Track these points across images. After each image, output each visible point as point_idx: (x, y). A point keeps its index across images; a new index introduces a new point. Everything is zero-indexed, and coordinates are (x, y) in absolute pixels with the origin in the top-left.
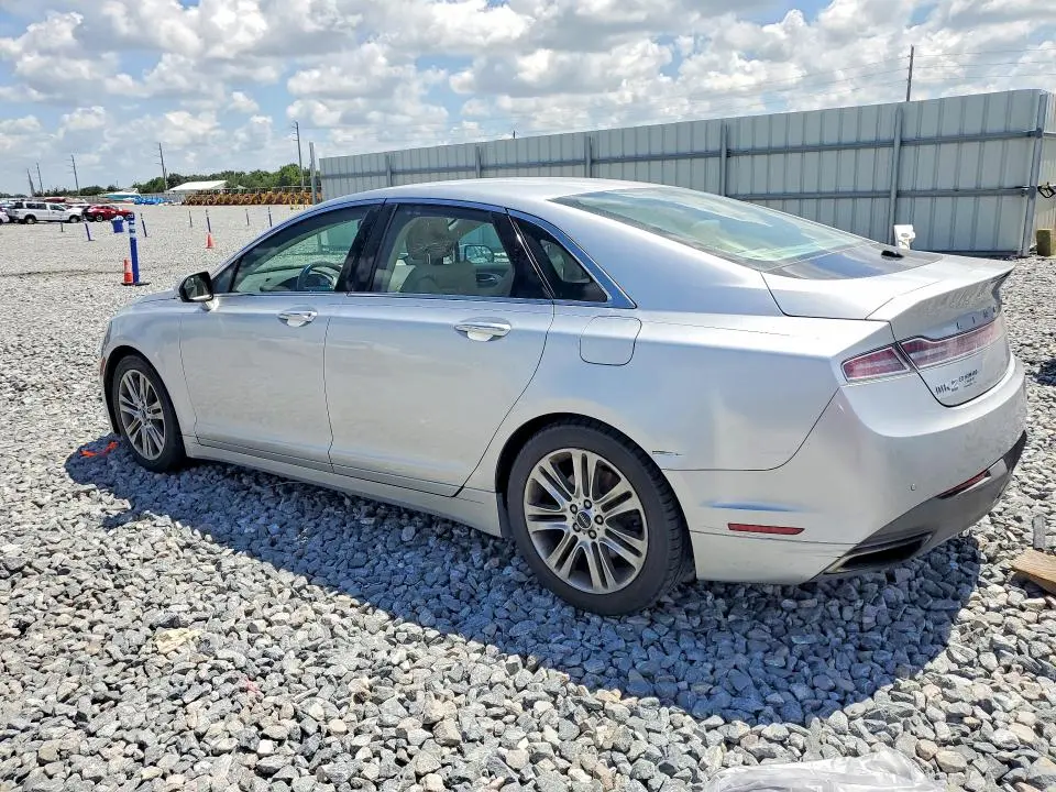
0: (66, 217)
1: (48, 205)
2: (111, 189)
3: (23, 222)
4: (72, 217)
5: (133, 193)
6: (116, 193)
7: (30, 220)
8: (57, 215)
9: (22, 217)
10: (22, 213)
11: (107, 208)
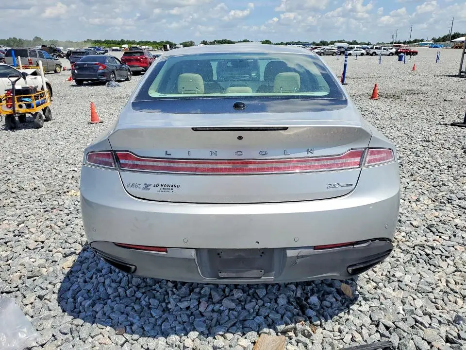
0: (388, 53)
1: (383, 48)
2: (422, 41)
3: (371, 55)
4: (391, 53)
5: (431, 43)
6: (423, 43)
7: (374, 54)
8: (385, 52)
9: (371, 53)
10: (371, 51)
11: (407, 49)
